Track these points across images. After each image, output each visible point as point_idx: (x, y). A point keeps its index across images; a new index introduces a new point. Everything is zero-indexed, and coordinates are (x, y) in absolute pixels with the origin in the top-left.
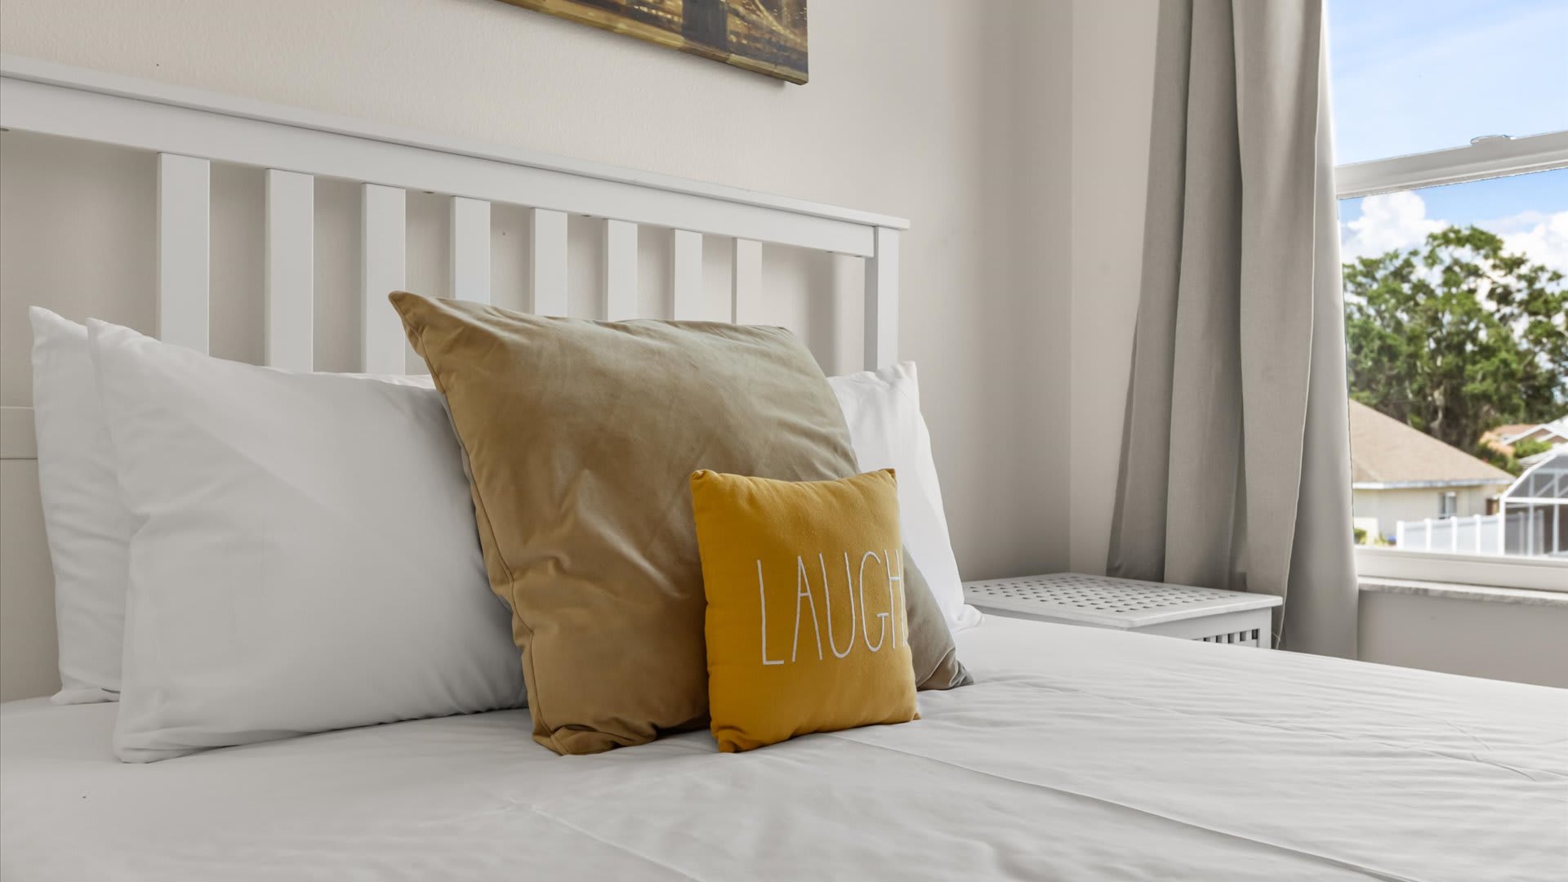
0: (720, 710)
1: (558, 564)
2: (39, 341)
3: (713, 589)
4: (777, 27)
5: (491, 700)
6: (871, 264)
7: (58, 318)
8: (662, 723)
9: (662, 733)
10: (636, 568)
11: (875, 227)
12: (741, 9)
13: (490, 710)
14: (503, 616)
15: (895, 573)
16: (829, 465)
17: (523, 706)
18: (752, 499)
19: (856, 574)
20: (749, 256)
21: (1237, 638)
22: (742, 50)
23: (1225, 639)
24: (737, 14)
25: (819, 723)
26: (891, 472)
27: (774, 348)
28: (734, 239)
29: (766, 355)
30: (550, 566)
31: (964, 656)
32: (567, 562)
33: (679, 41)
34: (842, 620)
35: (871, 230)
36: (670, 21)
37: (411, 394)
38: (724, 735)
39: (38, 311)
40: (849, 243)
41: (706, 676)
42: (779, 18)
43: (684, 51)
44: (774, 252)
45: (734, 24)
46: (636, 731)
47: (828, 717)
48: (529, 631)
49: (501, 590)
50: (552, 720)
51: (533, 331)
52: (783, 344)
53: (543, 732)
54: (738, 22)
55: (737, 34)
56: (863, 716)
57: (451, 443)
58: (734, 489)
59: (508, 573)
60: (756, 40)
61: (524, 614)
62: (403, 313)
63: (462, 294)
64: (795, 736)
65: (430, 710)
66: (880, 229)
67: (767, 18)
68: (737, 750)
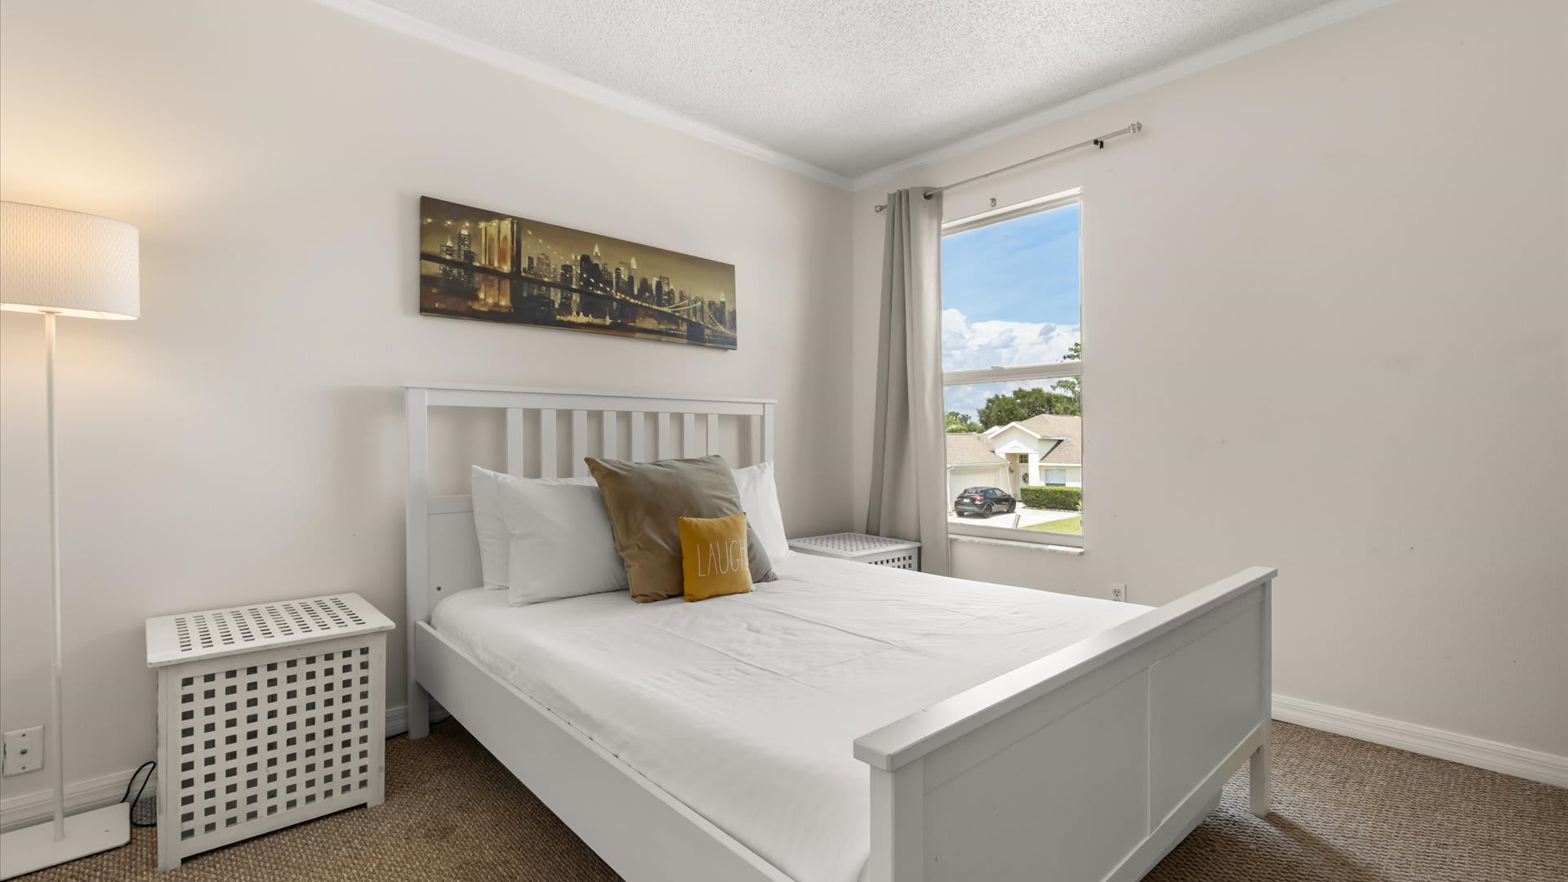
0: (687, 590)
1: (638, 546)
2: (474, 475)
3: (685, 553)
4: (724, 330)
5: (618, 587)
6: (763, 418)
7: (479, 468)
8: (670, 594)
9: (670, 597)
10: (660, 546)
11: (764, 404)
12: (710, 326)
13: (618, 590)
14: (621, 562)
15: (743, 546)
16: (728, 509)
17: (628, 589)
18: (697, 526)
19: (729, 546)
20: (713, 420)
21: (885, 562)
22: (711, 341)
23: (880, 563)
24: (708, 328)
25: (718, 593)
26: (745, 513)
27: (713, 467)
28: (707, 414)
29: (710, 471)
30: (636, 547)
31: (775, 569)
32: (641, 546)
33: (685, 341)
34: (724, 561)
35: (762, 406)
36: (682, 335)
37: (591, 489)
38: (688, 597)
39: (474, 466)
40: (754, 411)
41: (683, 579)
42: (725, 327)
43: (689, 344)
44: (722, 417)
45: (707, 332)
46: (662, 596)
47: (720, 591)
48: (629, 566)
49: (621, 554)
50: (636, 593)
51: (630, 469)
52: (717, 465)
53: (634, 597)
54: (709, 331)
55: (708, 336)
56: (733, 591)
57: (604, 507)
58: (691, 523)
59: (623, 548)
60: (716, 336)
61: (628, 562)
62: (589, 465)
63: (606, 457)
64: (710, 597)
65: (598, 591)
66: (766, 406)
67: (720, 328)
68: (692, 601)
